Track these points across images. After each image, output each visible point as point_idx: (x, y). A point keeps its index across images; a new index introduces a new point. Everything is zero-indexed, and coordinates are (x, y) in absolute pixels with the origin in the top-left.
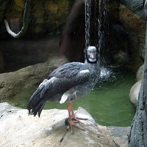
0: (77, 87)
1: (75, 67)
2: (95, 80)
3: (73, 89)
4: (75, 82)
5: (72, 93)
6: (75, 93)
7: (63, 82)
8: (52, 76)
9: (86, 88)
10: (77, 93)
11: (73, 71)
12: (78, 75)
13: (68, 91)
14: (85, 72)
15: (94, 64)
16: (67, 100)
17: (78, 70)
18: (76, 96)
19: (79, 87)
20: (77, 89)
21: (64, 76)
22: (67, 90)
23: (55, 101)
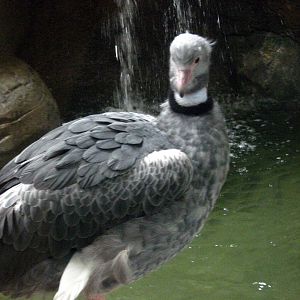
0: (132, 227)
1: (118, 137)
2: (209, 195)
3: (112, 239)
4: (121, 205)
5: (107, 256)
6: (124, 255)
7: (69, 209)
8: (14, 181)
9: (173, 229)
10: (132, 257)
11: (114, 156)
12: (137, 176)
13: (88, 250)
14: (166, 162)
15: (198, 120)
16: (89, 289)
17: (136, 154)
18: (128, 271)
19: (142, 228)
20: (134, 239)
21: (71, 181)
22: (88, 242)
23: (29, 294)
